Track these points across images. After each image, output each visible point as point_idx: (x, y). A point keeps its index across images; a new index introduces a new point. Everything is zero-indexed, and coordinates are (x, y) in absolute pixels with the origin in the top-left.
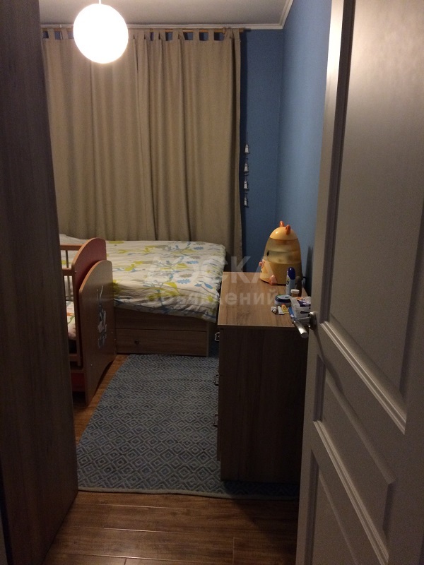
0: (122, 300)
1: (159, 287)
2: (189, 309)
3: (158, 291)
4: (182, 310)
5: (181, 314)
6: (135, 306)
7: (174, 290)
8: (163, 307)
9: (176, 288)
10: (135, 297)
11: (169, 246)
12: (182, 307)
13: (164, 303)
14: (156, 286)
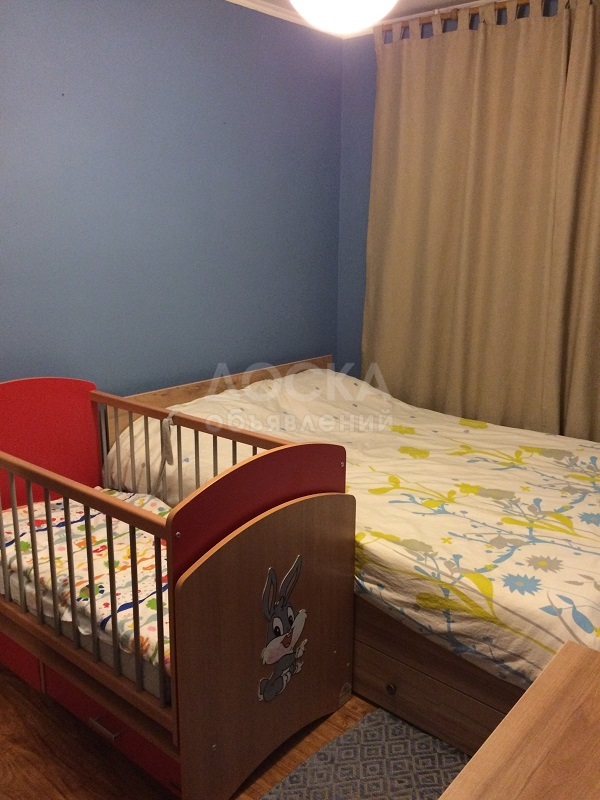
0: (367, 585)
1: (450, 581)
2: (515, 665)
3: (446, 592)
4: (495, 661)
5: (493, 669)
6: (391, 608)
7: (482, 603)
8: (449, 635)
9: (489, 599)
10: (394, 587)
11: (576, 454)
12: (497, 653)
13: (454, 626)
14: (443, 579)
